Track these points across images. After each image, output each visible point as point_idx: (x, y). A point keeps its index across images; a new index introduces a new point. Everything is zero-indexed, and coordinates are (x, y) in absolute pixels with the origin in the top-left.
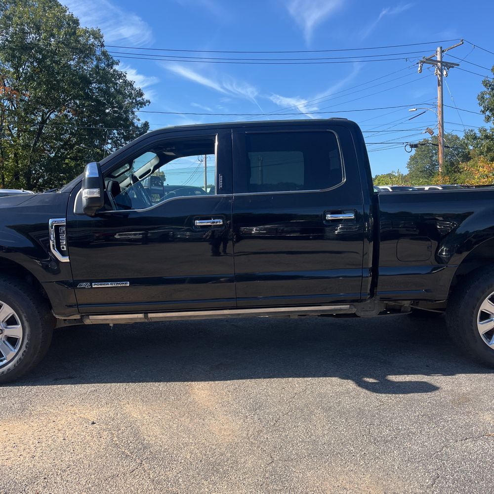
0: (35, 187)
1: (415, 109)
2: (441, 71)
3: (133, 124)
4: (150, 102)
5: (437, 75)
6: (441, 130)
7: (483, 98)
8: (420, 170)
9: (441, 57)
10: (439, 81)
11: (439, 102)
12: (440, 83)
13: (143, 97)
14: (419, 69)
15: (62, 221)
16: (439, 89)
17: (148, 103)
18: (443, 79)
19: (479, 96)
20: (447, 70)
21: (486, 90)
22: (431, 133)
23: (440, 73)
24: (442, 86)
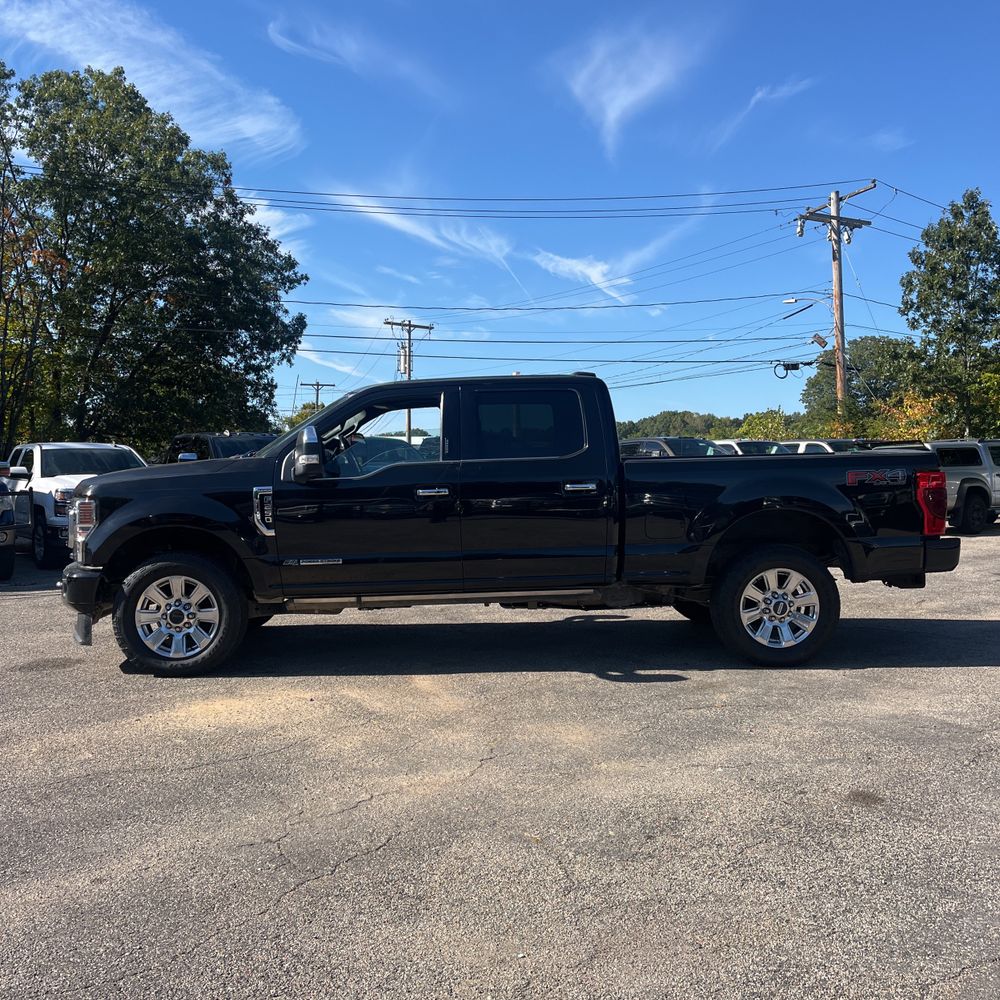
0: (92, 434)
1: (793, 300)
2: (838, 233)
3: (276, 320)
4: (307, 279)
5: (830, 241)
6: (840, 338)
7: (910, 282)
8: (827, 406)
9: (838, 210)
10: (834, 251)
11: (835, 289)
12: (837, 256)
13: (296, 270)
14: (799, 229)
15: (268, 490)
16: (835, 265)
17: (304, 281)
18: (842, 248)
19: (903, 278)
20: (850, 232)
21: (915, 268)
22: (823, 343)
23: (836, 238)
24: (840, 260)
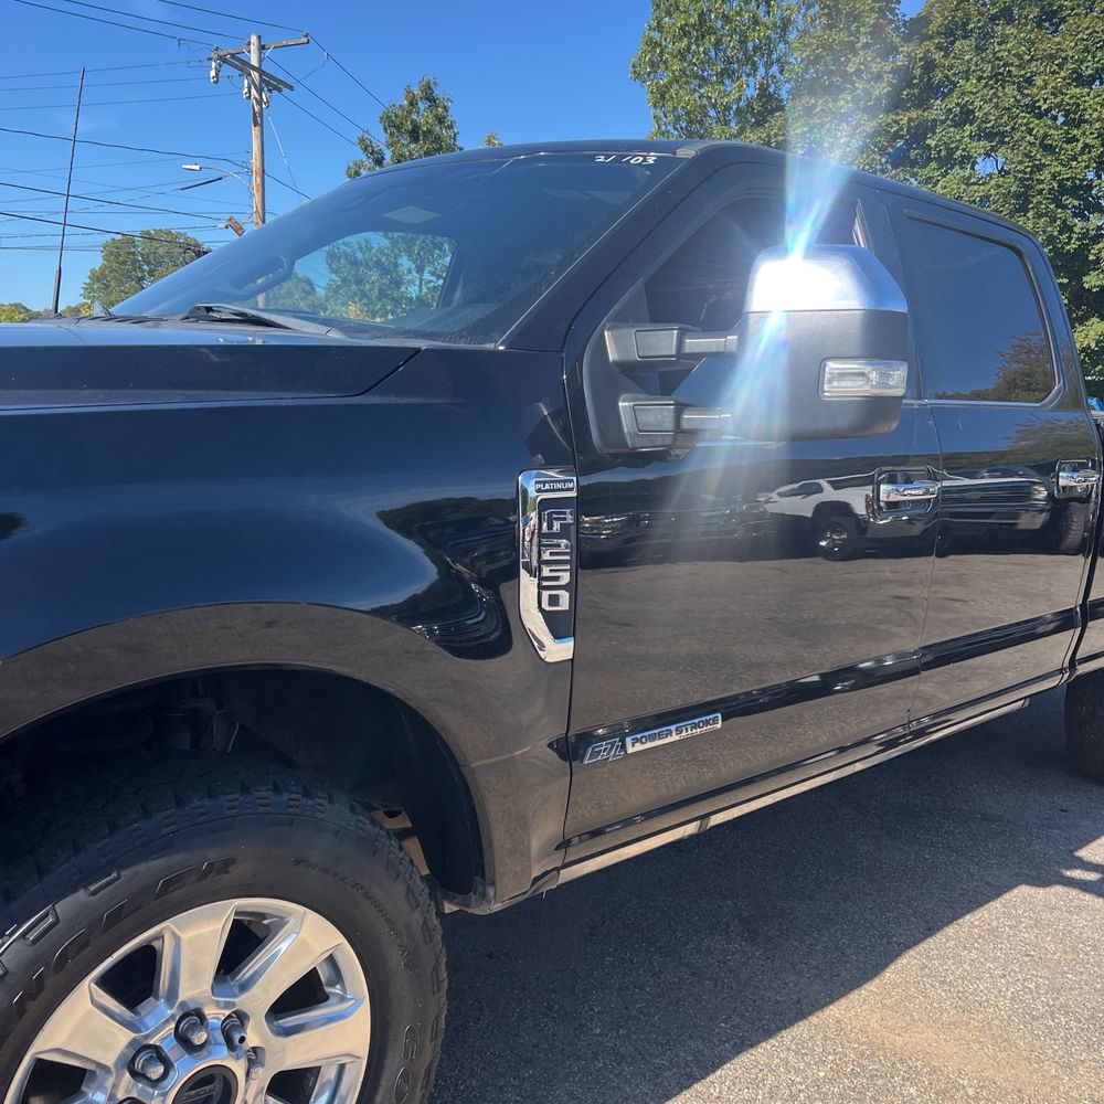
1: (198, 168)
2: (259, 91)
5: (249, 98)
7: (357, 173)
9: (260, 61)
10: (255, 113)
11: (255, 163)
12: (258, 120)
14: (213, 73)
16: (255, 131)
22: (239, 230)
23: (257, 97)
24: (262, 126)
